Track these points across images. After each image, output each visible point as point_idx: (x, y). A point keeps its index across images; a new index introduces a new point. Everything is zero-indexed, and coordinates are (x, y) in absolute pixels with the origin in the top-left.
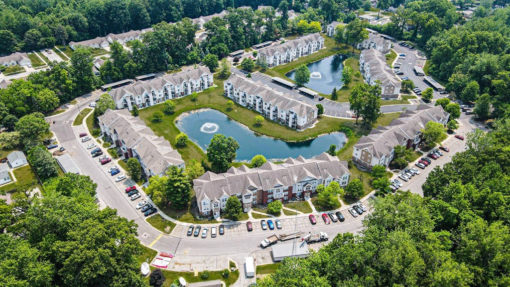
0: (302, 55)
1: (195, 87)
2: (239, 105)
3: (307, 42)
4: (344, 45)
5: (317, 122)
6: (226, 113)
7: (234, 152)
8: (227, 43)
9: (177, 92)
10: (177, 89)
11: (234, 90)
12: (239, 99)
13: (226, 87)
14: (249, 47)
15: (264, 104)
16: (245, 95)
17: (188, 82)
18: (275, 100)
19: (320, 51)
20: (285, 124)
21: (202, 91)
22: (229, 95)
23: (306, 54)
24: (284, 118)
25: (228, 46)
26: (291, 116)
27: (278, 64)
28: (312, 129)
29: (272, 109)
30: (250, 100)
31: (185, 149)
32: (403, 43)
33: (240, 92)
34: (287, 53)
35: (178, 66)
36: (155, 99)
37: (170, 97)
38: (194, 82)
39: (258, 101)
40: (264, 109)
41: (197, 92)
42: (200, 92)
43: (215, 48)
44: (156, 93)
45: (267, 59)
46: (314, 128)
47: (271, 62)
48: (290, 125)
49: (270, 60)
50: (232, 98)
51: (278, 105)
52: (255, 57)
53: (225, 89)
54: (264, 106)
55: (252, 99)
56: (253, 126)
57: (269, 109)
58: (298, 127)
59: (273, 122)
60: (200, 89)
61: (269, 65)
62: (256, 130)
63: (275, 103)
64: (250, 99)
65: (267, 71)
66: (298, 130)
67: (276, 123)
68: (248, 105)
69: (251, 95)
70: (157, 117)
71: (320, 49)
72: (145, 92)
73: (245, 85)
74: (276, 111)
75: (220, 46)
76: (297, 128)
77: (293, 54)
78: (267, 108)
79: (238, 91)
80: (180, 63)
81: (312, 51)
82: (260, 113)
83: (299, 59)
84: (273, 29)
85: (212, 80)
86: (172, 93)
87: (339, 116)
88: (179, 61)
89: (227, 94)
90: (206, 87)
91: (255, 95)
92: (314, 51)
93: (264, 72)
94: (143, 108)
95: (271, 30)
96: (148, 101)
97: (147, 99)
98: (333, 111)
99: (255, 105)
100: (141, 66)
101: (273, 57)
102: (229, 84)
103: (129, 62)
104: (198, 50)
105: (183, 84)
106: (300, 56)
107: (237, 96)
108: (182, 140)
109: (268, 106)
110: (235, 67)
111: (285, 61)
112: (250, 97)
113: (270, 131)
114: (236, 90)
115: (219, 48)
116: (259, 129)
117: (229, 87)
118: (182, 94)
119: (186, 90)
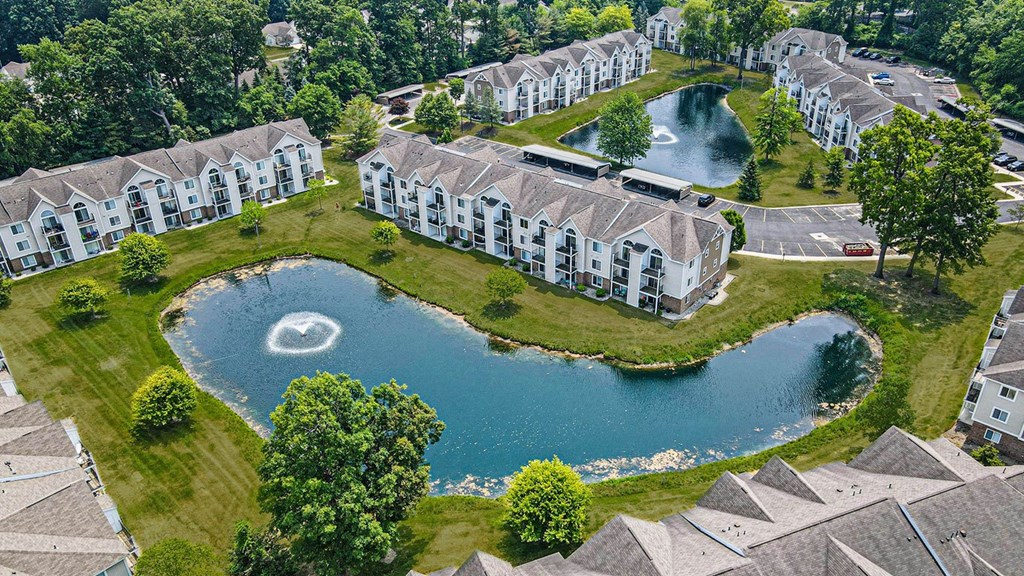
0: (596, 87)
1: (254, 186)
2: (418, 239)
3: (608, 50)
4: (707, 62)
5: (728, 279)
6: (373, 269)
7: (414, 466)
8: (367, 63)
9: (185, 206)
10: (183, 194)
11: (397, 184)
12: (416, 215)
13: (368, 178)
14: (434, 80)
15: (516, 222)
16: (439, 198)
17: (227, 167)
18: (560, 204)
19: (644, 78)
20: (611, 294)
21: (284, 200)
22: (380, 208)
23: (608, 86)
24: (605, 272)
25: (370, 70)
26: (638, 262)
27: (531, 114)
28: (721, 307)
29: (554, 239)
30: (460, 215)
31: (180, 447)
32: (864, 51)
33: (420, 189)
34: (554, 79)
35: (207, 130)
36: (89, 236)
37: (159, 224)
38: (249, 169)
39: (492, 214)
40: (517, 243)
41: (266, 205)
42: (275, 202)
43: (329, 73)
44: (93, 209)
45: (497, 96)
46: (727, 301)
47: (511, 106)
48: (633, 300)
49: (508, 100)
50: (393, 216)
51: (578, 223)
52: (459, 98)
53: (364, 185)
54: (517, 231)
55: (467, 212)
56: (484, 314)
57: (539, 240)
58: (669, 305)
59: (557, 289)
60: (276, 196)
61: (505, 115)
62: (495, 326)
63: (564, 215)
64: (458, 210)
65: (501, 131)
66: (672, 317)
67: (573, 294)
68: (454, 235)
69: (464, 196)
70: (78, 303)
71: (643, 73)
72: (40, 209)
73: (438, 163)
74: (569, 245)
75: (345, 69)
76: (661, 307)
77: (572, 83)
78: (529, 239)
79: (411, 187)
80: (215, 122)
81: (624, 77)
82: (501, 262)
83: (592, 98)
84: (500, 27)
85: (317, 164)
86: (166, 211)
87: (795, 252)
88: (210, 118)
89: (372, 206)
90: (298, 186)
91: (479, 194)
92: (627, 78)
93: (492, 137)
94: (40, 271)
95: (497, 31)
96: (59, 242)
97: (53, 233)
98: (768, 239)
99: (481, 231)
100: (69, 132)
101: (516, 89)
102: (378, 166)
103: (16, 117)
104: (276, 84)
105: (205, 177)
106: (592, 92)
107: (409, 206)
108: (161, 400)
109: (534, 228)
110: (395, 128)
111: (552, 105)
112: (460, 203)
113: (556, 327)
114: (404, 185)
115: (344, 74)
116: (509, 320)
117: (379, 177)
118: (208, 214)
119: (222, 200)
